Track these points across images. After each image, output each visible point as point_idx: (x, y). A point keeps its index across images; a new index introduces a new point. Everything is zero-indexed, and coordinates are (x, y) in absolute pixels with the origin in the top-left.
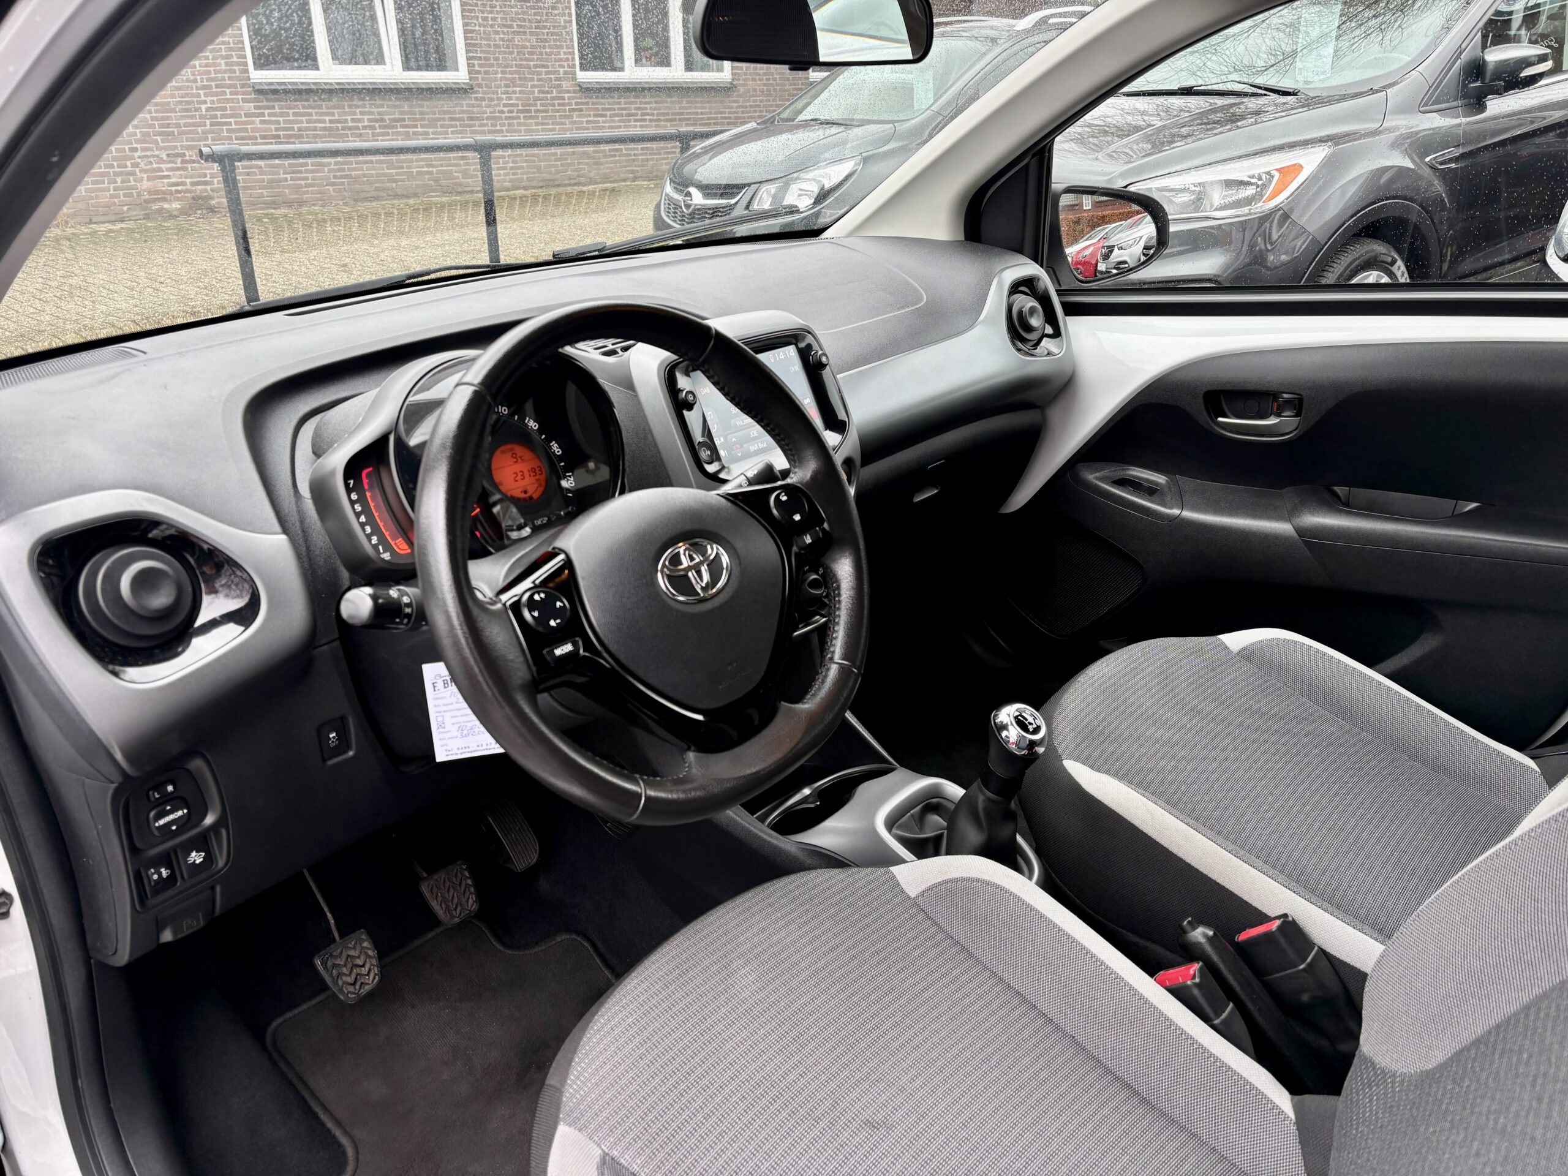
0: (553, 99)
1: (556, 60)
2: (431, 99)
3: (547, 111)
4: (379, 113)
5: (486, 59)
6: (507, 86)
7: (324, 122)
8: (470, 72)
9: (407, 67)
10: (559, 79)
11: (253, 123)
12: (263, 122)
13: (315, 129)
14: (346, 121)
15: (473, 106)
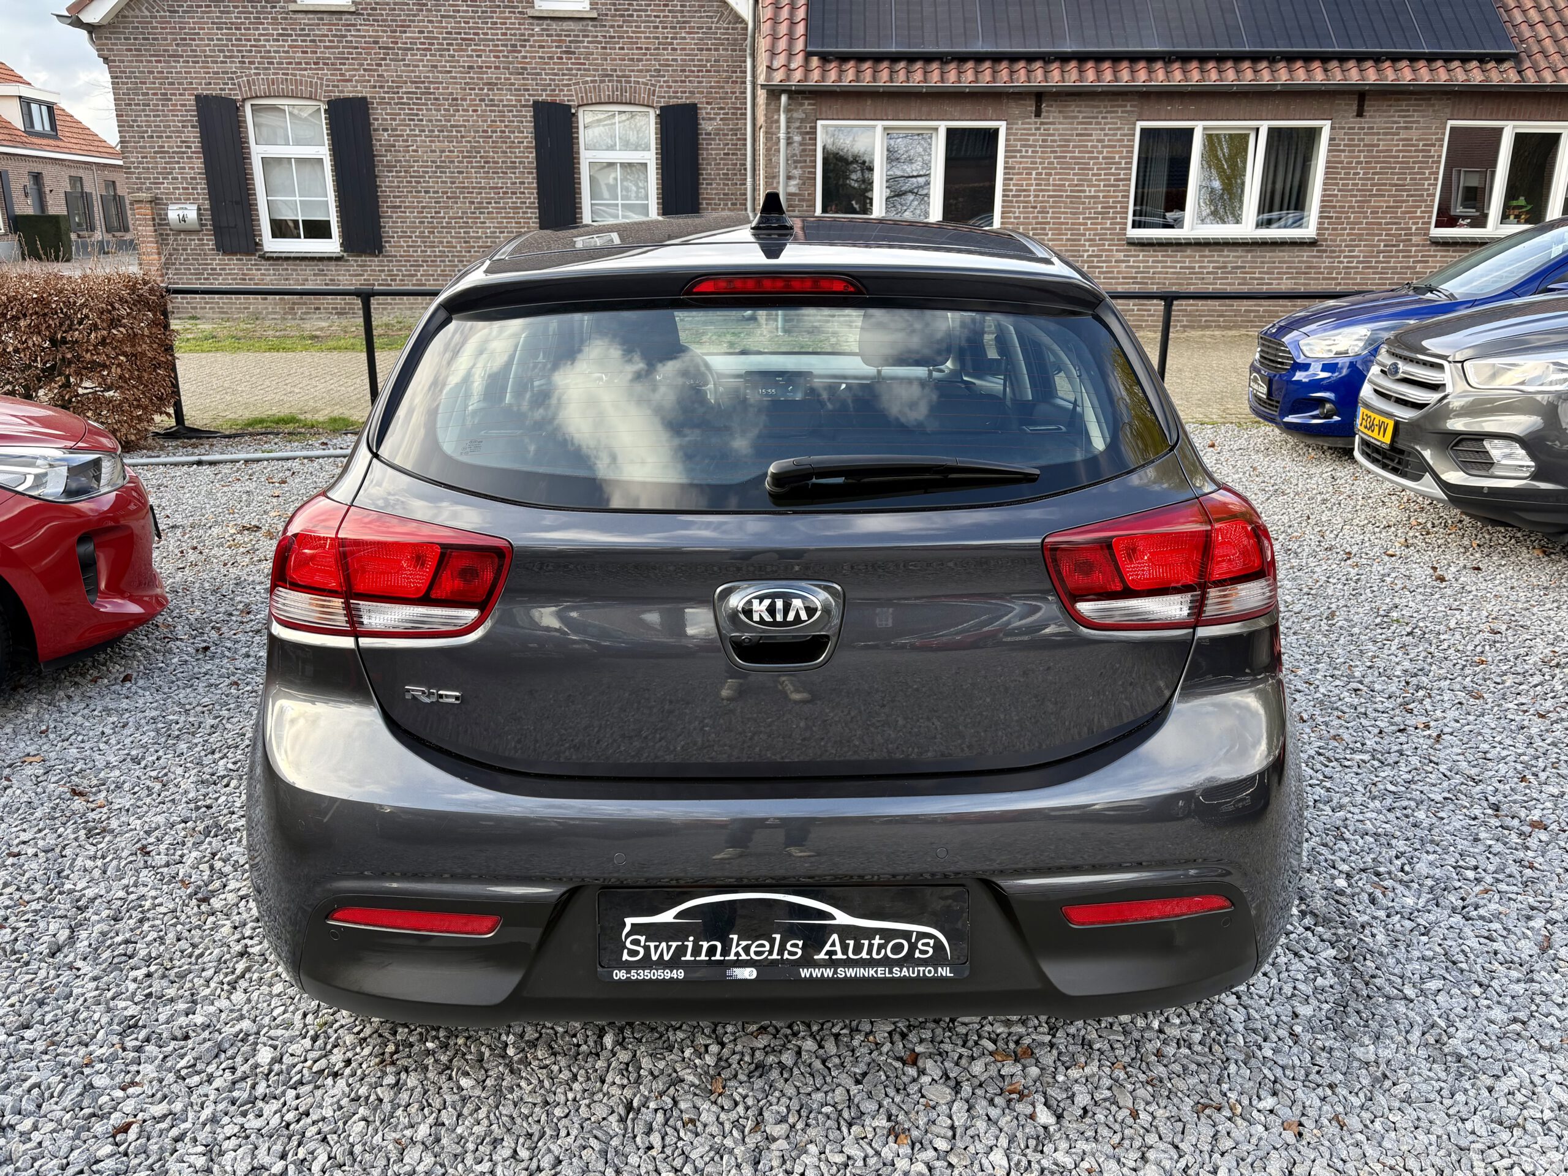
0: (1397, 251)
1: (1410, 218)
2: (1274, 251)
3: (1389, 262)
4: (1224, 262)
5: (1337, 218)
6: (1351, 240)
7: (1175, 267)
8: (1318, 229)
9: (1260, 225)
10: (1411, 235)
11: (1118, 267)
12: (1127, 267)
13: (1167, 273)
14: (1194, 268)
15: (1315, 257)
